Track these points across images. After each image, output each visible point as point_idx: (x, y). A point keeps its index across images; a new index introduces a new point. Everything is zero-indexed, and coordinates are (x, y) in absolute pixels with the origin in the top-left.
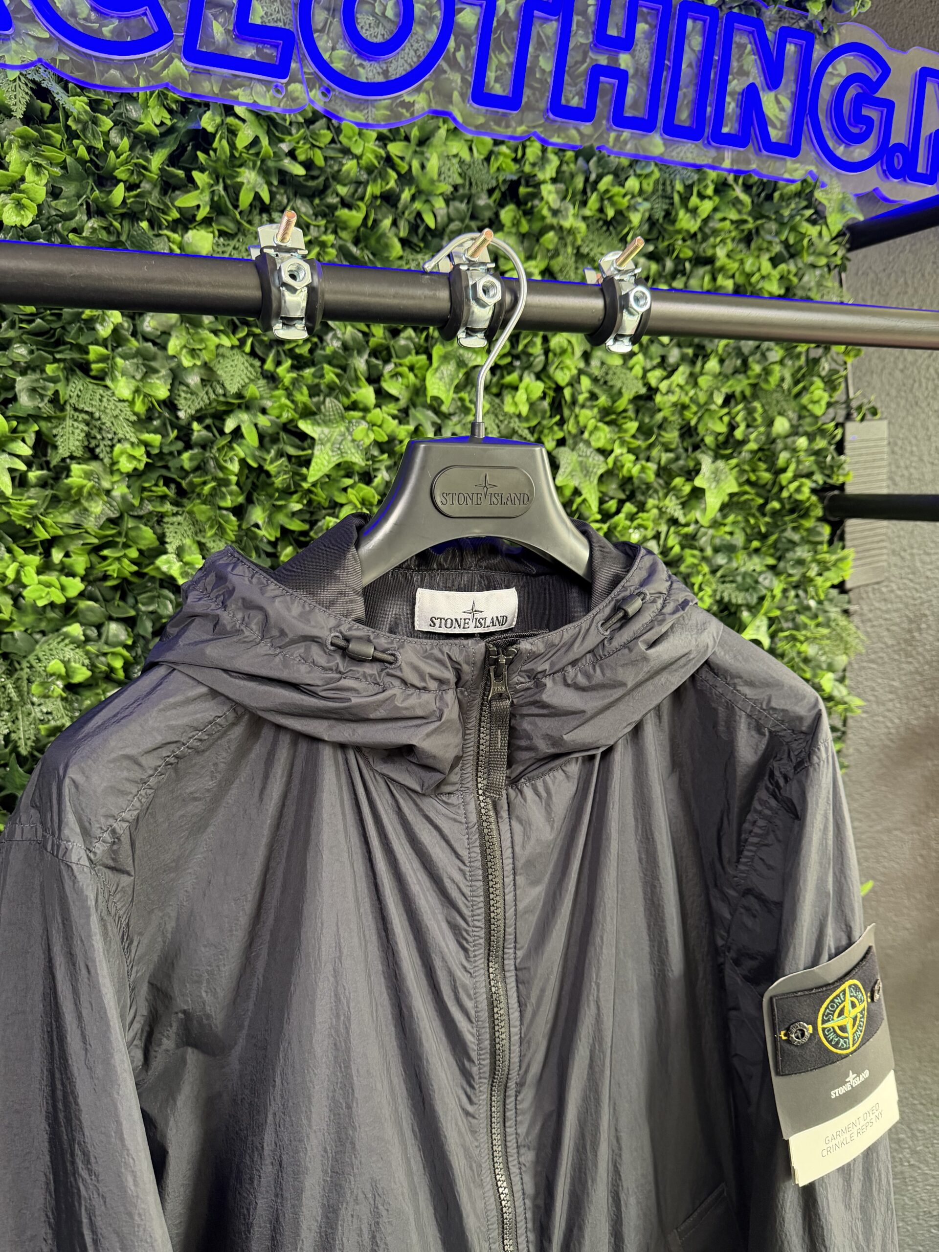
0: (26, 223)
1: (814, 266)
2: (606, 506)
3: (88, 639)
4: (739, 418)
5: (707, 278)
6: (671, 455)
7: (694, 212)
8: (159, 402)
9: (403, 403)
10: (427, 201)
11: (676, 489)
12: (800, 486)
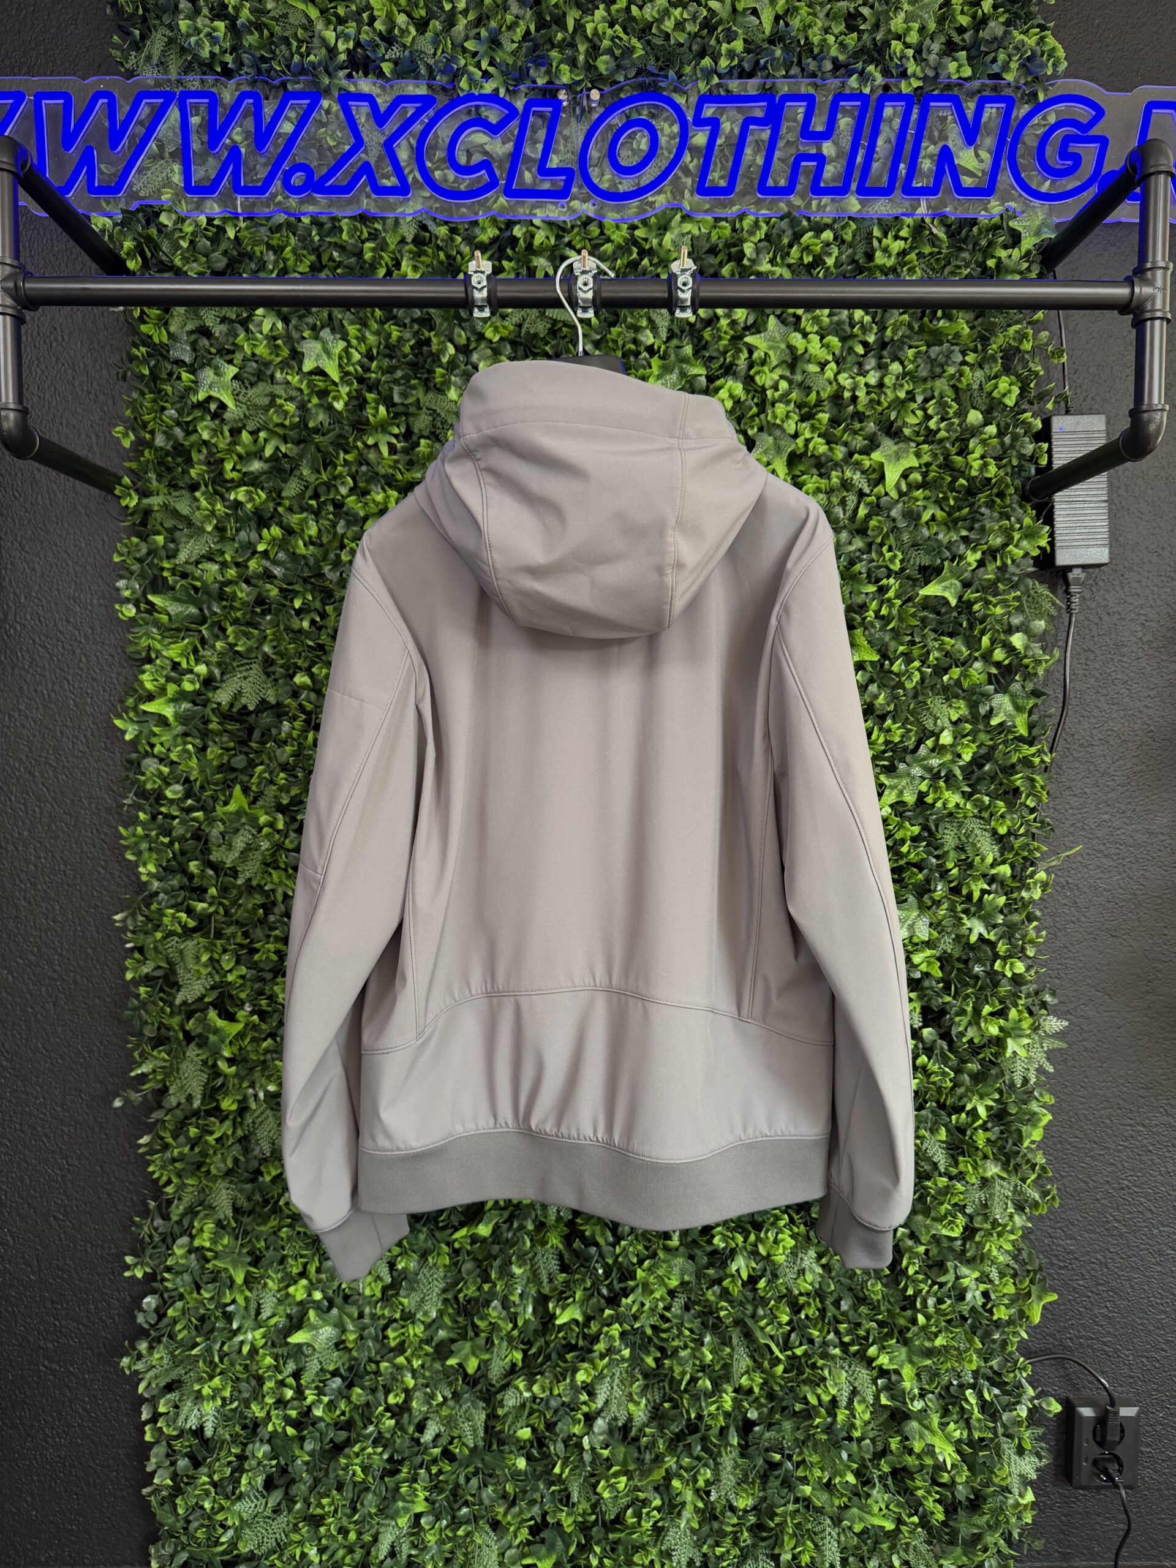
4: (931, 411)
7: (886, 250)
11: (858, 463)
12: (985, 466)
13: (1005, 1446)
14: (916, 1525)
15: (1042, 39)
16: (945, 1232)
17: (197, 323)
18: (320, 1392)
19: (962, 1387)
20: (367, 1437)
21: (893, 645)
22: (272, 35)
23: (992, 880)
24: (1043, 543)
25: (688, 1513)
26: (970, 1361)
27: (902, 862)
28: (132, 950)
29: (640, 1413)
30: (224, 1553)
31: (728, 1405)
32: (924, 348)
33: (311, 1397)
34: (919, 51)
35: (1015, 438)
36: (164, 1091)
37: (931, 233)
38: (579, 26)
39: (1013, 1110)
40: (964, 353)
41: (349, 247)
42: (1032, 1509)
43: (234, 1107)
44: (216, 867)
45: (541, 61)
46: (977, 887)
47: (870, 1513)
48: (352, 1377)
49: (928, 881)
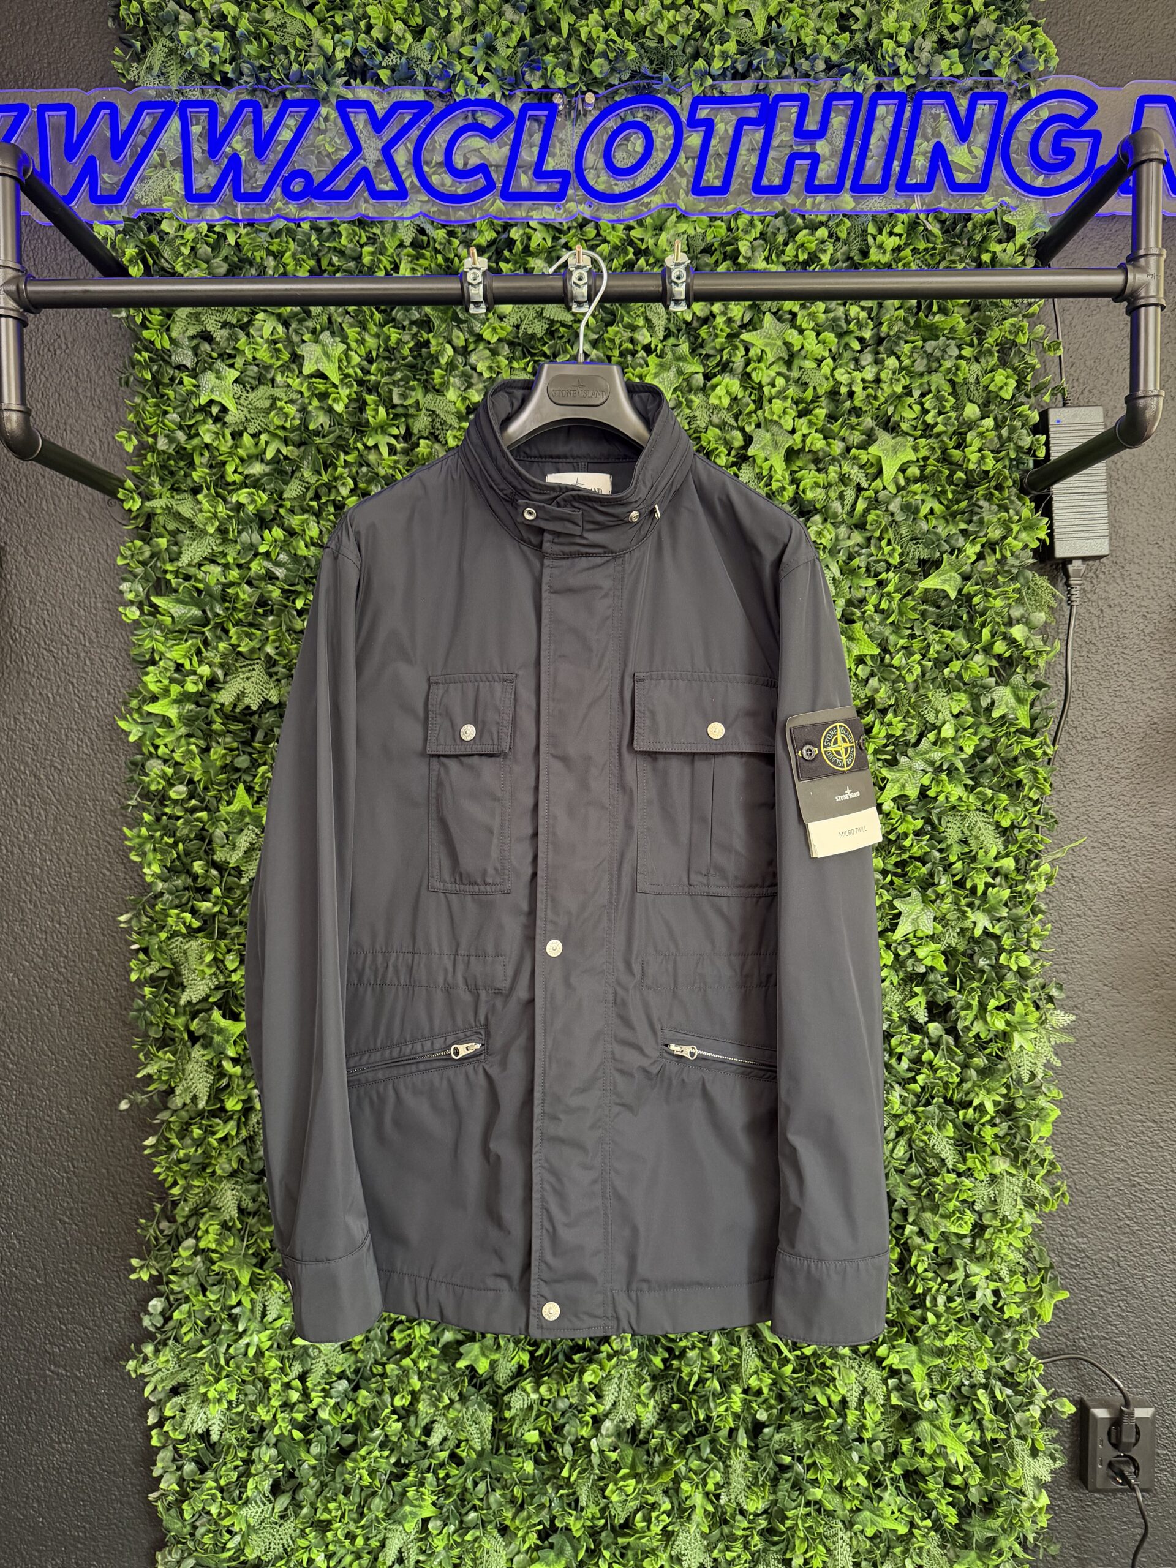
4: (927, 405)
7: (881, 247)
11: (855, 458)
12: (983, 458)
13: (1018, 1448)
14: (929, 1529)
15: (1033, 35)
16: (954, 1229)
17: (199, 328)
18: (326, 1394)
19: (973, 1386)
20: (374, 1441)
21: (892, 638)
22: (271, 44)
23: (996, 873)
24: (1043, 534)
25: (698, 1515)
26: (982, 1361)
27: (905, 856)
28: (137, 951)
29: (648, 1415)
30: (231, 1559)
31: (737, 1406)
32: (920, 343)
33: (317, 1399)
34: (911, 49)
35: (1013, 429)
36: (171, 1091)
37: (926, 229)
38: (574, 31)
39: (1020, 1104)
40: (960, 347)
41: (348, 252)
42: (1047, 1512)
43: (239, 1107)
44: (221, 867)
45: (536, 65)
46: (980, 880)
47: (881, 1516)
48: (358, 1380)
49: (931, 875)
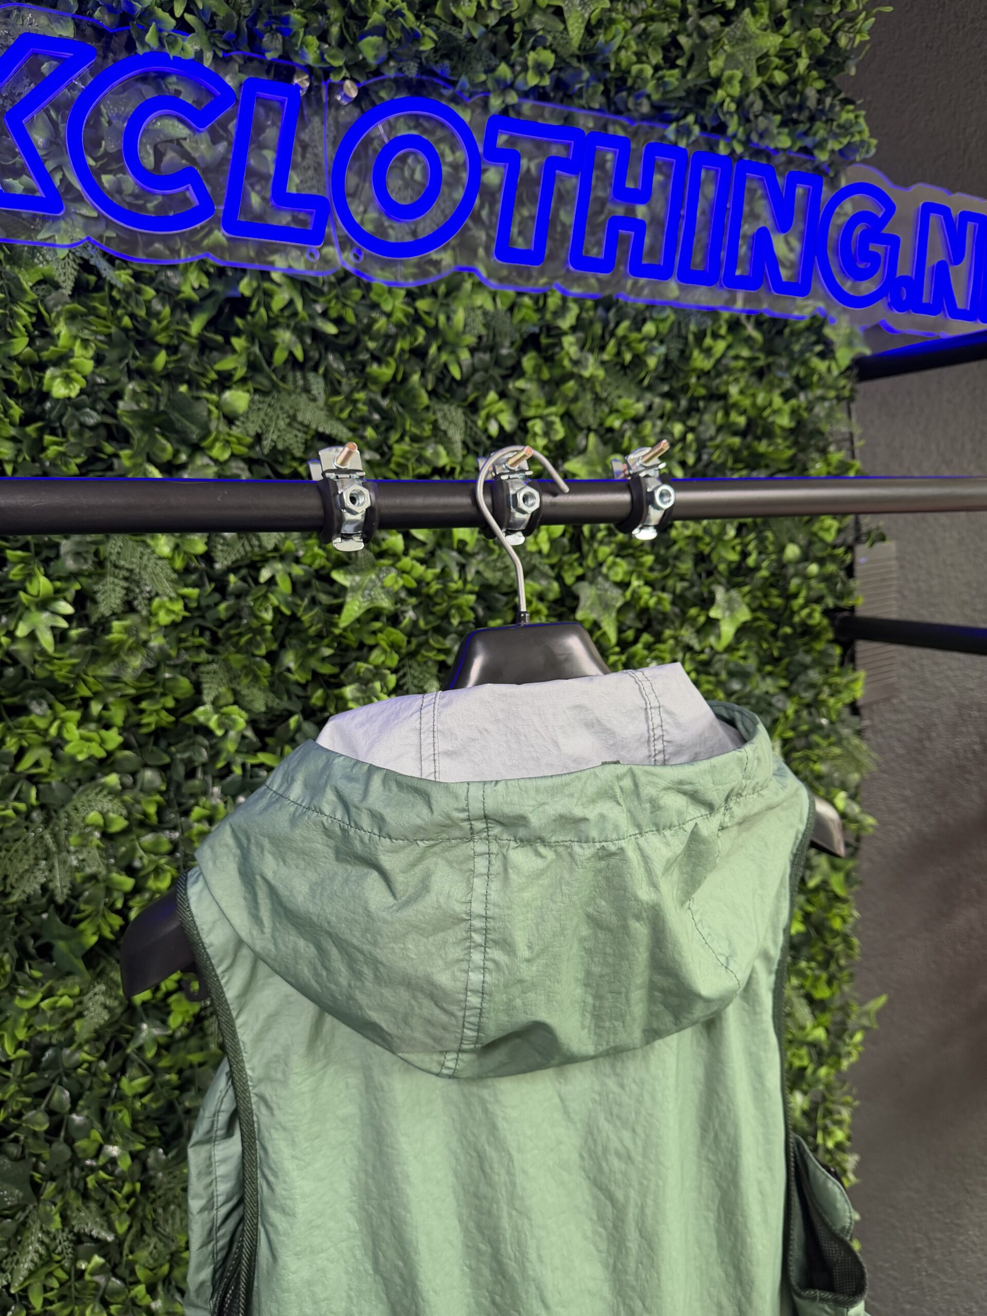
0: (73, 394)
1: (823, 398)
2: (624, 635)
3: (124, 787)
4: (751, 547)
5: (720, 415)
6: (685, 584)
7: (708, 352)
8: (196, 556)
9: (429, 547)
10: (453, 352)
11: (692, 619)
12: (811, 612)
45: (280, 26)
